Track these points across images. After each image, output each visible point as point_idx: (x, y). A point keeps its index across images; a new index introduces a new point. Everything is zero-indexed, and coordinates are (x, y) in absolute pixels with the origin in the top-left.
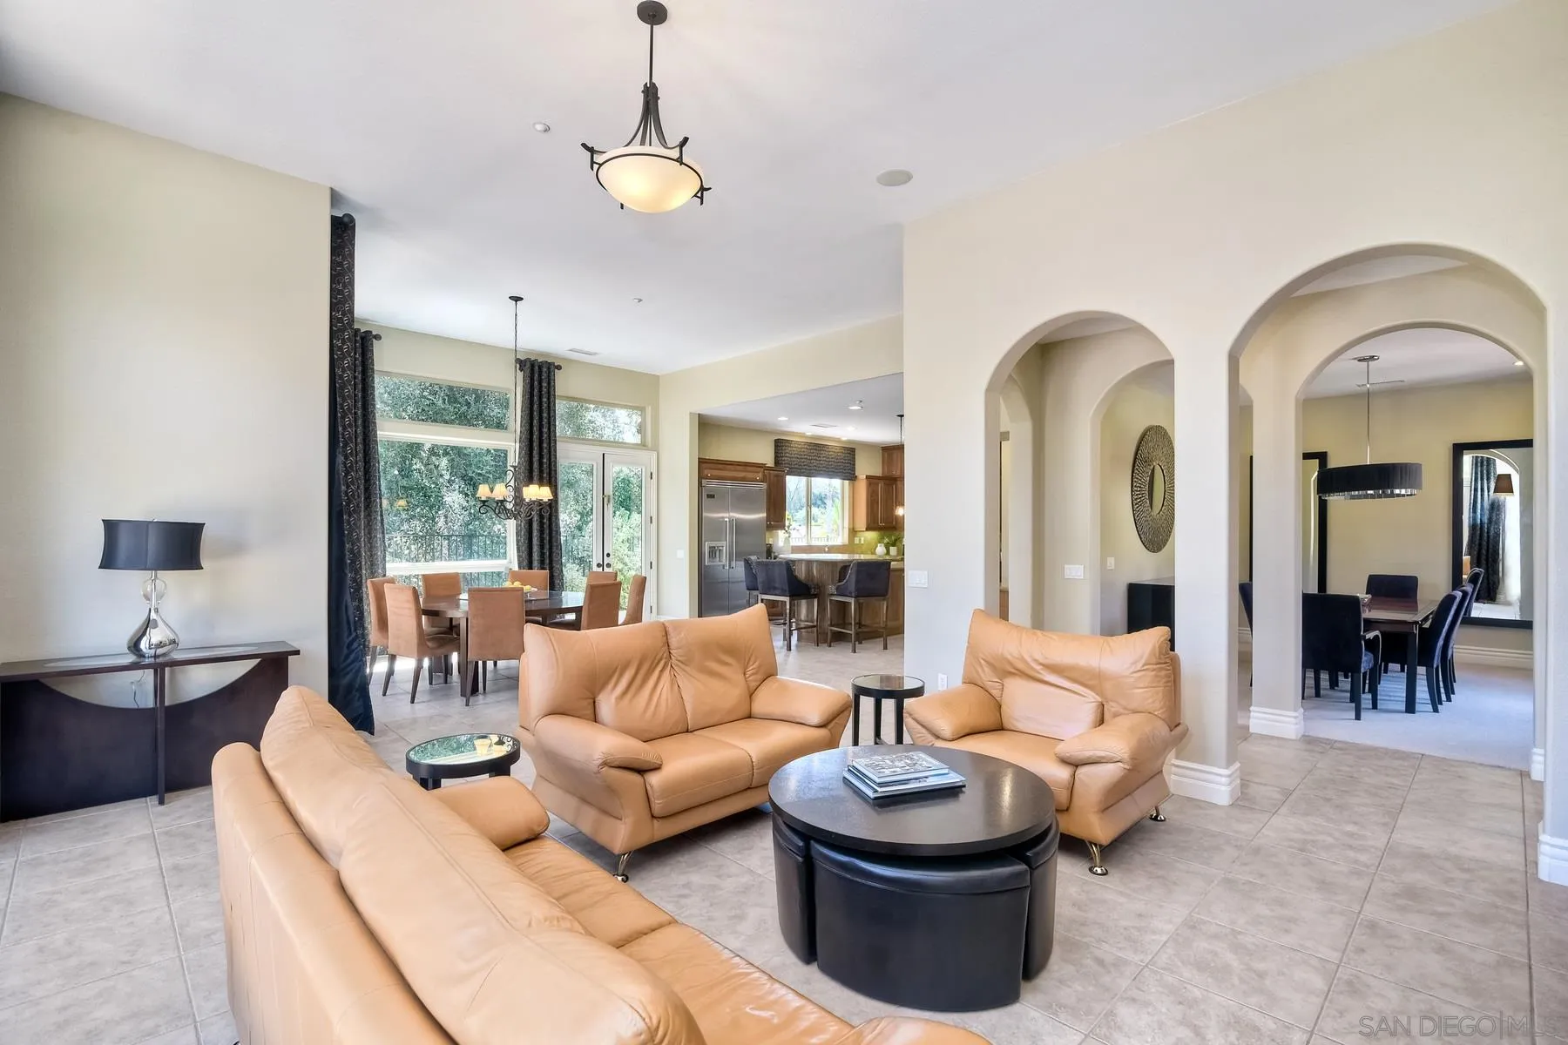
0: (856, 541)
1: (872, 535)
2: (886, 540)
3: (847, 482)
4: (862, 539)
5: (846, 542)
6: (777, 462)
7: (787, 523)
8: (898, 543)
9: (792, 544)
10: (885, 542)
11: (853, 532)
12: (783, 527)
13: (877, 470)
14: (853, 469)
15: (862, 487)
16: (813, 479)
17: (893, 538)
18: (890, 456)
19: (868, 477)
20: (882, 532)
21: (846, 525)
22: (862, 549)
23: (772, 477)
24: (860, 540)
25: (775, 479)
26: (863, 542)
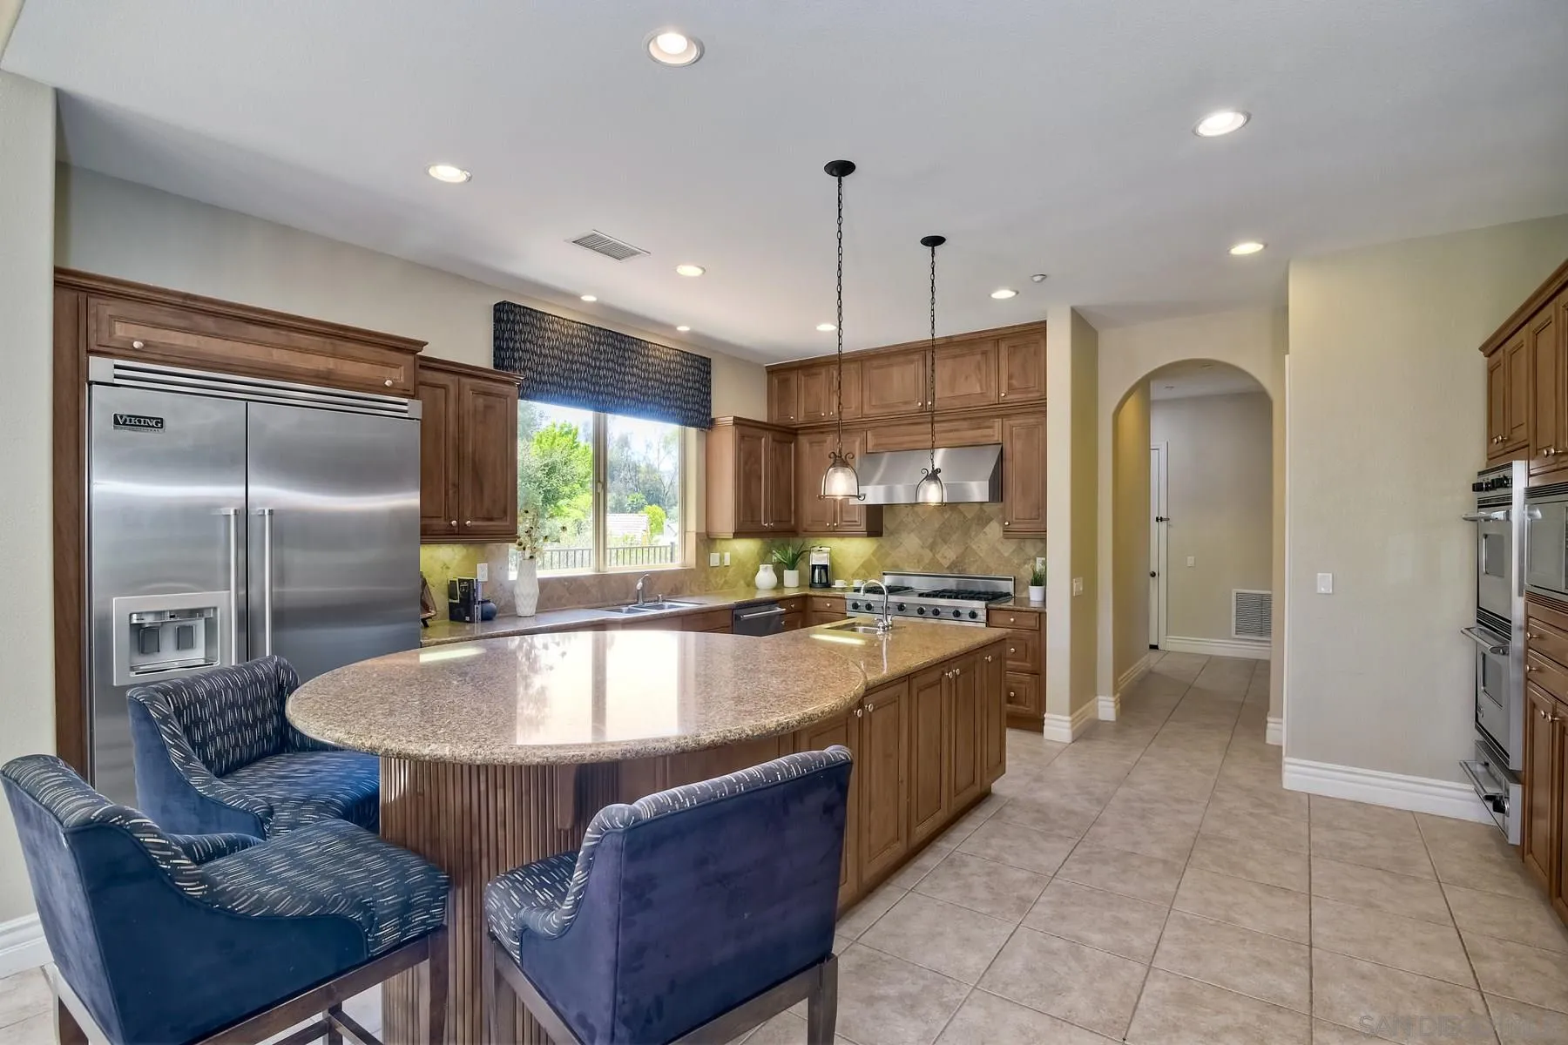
0: (714, 559)
1: (747, 548)
2: (777, 557)
3: (692, 431)
4: (727, 555)
5: (691, 561)
6: (499, 363)
7: (523, 525)
8: (801, 564)
9: (542, 574)
10: (774, 558)
11: (707, 540)
12: (510, 535)
13: (757, 411)
14: (706, 403)
15: (726, 444)
16: (610, 416)
17: (790, 551)
18: (784, 383)
19: (738, 422)
20: (768, 540)
21: (692, 526)
22: (725, 576)
23: (468, 395)
24: (722, 558)
25: (481, 401)
26: (727, 562)
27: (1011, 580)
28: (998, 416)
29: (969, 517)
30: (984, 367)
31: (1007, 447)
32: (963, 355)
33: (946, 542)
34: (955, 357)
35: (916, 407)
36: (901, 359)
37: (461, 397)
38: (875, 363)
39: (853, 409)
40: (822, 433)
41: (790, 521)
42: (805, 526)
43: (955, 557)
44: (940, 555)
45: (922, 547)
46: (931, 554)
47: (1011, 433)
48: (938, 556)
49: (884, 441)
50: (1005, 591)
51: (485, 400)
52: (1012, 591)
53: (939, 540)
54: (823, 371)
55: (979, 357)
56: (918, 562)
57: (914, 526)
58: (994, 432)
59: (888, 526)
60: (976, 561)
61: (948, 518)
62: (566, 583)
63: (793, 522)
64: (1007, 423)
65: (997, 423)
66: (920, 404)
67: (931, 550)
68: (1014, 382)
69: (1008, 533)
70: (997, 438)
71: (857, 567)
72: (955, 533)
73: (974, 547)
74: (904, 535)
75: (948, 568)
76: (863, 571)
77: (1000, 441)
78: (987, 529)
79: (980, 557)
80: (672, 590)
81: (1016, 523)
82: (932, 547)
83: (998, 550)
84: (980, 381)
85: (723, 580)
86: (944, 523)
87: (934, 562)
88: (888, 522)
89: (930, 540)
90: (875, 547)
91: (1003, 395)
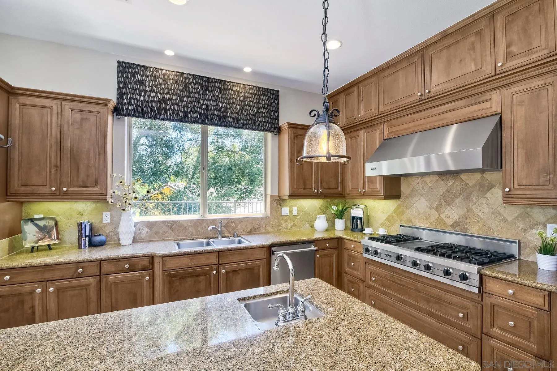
0: (285, 211)
1: (311, 204)
3: (269, 134)
4: (294, 209)
5: (266, 212)
10: (328, 211)
11: (278, 200)
17: (339, 207)
20: (329, 200)
21: (269, 191)
22: (294, 222)
23: (67, 112)
24: (291, 211)
25: (78, 116)
26: (295, 212)
27: (515, 242)
28: (496, 88)
29: (470, 184)
30: (478, 46)
31: (507, 117)
32: (457, 42)
33: (449, 205)
34: (448, 47)
35: (417, 98)
36: (405, 64)
37: (63, 113)
38: (387, 73)
39: (373, 110)
40: (357, 130)
41: (338, 188)
42: (348, 192)
43: (457, 218)
44: (445, 214)
45: (430, 208)
46: (437, 215)
47: (512, 102)
48: (443, 216)
49: (395, 129)
50: (508, 252)
51: (81, 114)
52: (516, 252)
53: (443, 203)
54: (355, 89)
55: (473, 39)
56: (427, 219)
57: (423, 192)
58: (491, 104)
59: (404, 191)
60: (478, 222)
61: (452, 186)
62: (169, 224)
63: (340, 189)
64: (506, 92)
65: (495, 95)
66: (419, 94)
67: (437, 211)
68: (514, 49)
69: (508, 198)
70: (495, 107)
71: (384, 219)
72: (457, 198)
73: (476, 210)
74: (416, 198)
75: (451, 226)
76: (388, 222)
77: (499, 111)
78: (488, 195)
79: (481, 219)
80: (251, 229)
81: (517, 189)
82: (437, 209)
83: (500, 214)
84: (474, 60)
85: (292, 224)
86: (447, 190)
87: (439, 220)
88: (404, 188)
89: (436, 203)
90: (396, 206)
91: (500, 64)
